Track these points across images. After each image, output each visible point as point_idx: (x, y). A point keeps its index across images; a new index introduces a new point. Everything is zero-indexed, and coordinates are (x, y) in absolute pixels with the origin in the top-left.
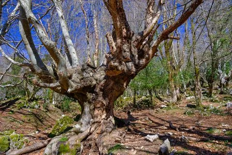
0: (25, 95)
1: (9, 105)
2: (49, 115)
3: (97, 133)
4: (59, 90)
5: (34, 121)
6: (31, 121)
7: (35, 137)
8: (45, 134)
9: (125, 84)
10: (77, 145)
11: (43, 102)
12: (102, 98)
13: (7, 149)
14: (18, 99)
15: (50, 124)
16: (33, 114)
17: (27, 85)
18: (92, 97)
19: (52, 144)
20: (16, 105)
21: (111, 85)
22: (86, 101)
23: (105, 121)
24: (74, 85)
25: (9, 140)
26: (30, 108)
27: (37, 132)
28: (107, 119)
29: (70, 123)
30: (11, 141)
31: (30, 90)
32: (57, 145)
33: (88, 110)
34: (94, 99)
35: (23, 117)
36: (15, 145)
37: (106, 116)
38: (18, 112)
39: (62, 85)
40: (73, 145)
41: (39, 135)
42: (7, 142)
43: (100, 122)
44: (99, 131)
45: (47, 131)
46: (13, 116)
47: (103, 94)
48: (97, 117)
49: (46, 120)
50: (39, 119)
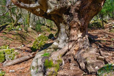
0: (12, 22)
1: (3, 29)
2: (29, 34)
3: (75, 50)
4: (38, 12)
5: (19, 38)
6: (18, 38)
7: (22, 50)
8: (29, 47)
9: (102, 4)
10: (59, 61)
11: (24, 26)
12: (77, 18)
13: (3, 60)
14: (7, 25)
15: (30, 40)
16: (19, 34)
17: (11, 15)
18: (67, 18)
19: (37, 59)
20: (7, 28)
21: (88, 5)
22: (61, 23)
23: (81, 39)
24: (53, 6)
25: (4, 53)
26: (16, 30)
27: (23, 46)
28: (82, 38)
29: (45, 40)
30: (6, 54)
31: (14, 19)
32: (42, 60)
33: (64, 30)
34: (69, 20)
35: (12, 36)
36: (9, 57)
37: (82, 36)
38: (9, 33)
39: (41, 6)
40: (56, 61)
41: (24, 48)
42: (3, 55)
43: (77, 40)
44: (76, 48)
45: (29, 46)
46: (6, 35)
47: (78, 15)
48: (74, 36)
49: (27, 38)
50: (23, 37)
